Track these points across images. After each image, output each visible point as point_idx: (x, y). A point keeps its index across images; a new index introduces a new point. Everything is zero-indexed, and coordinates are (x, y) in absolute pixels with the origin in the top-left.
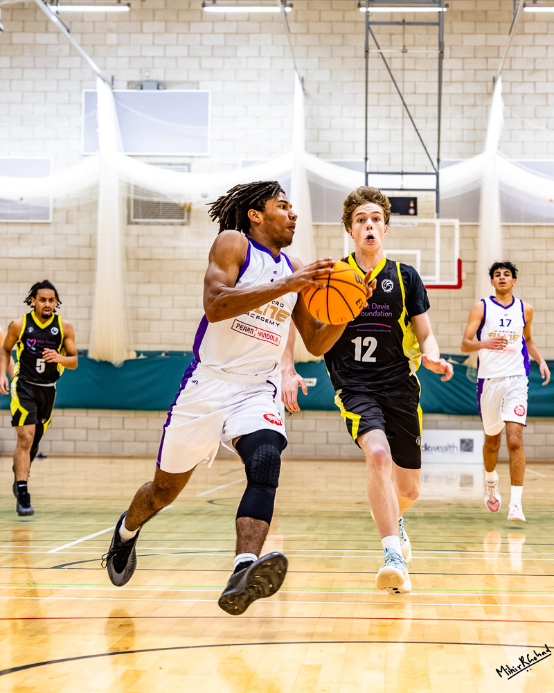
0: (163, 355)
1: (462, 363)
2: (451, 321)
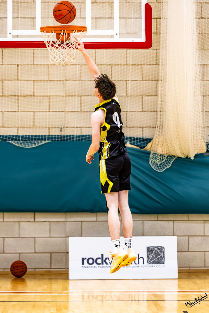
1: (144, 147)
2: (129, 95)
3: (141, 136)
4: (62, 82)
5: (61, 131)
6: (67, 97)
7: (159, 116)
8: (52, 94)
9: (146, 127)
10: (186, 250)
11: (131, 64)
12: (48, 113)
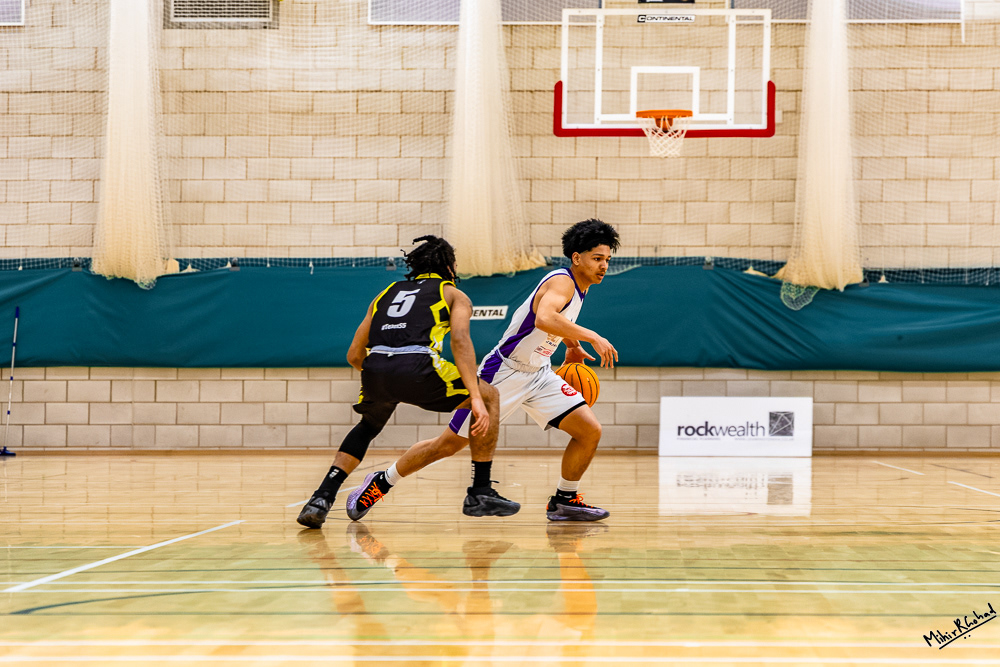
0: (229, 265)
1: (773, 275)
2: (754, 200)
3: (770, 259)
4: (659, 182)
5: (656, 251)
6: (666, 204)
7: (795, 231)
8: (644, 198)
9: (778, 246)
10: (832, 422)
11: (758, 155)
12: (638, 226)
